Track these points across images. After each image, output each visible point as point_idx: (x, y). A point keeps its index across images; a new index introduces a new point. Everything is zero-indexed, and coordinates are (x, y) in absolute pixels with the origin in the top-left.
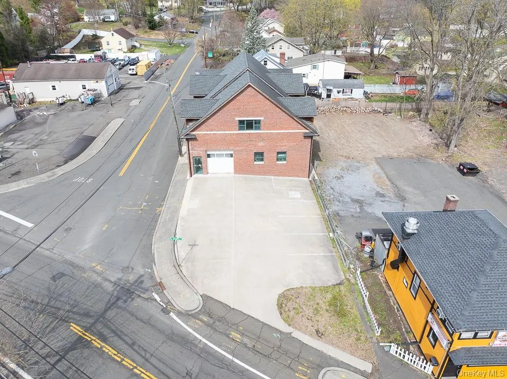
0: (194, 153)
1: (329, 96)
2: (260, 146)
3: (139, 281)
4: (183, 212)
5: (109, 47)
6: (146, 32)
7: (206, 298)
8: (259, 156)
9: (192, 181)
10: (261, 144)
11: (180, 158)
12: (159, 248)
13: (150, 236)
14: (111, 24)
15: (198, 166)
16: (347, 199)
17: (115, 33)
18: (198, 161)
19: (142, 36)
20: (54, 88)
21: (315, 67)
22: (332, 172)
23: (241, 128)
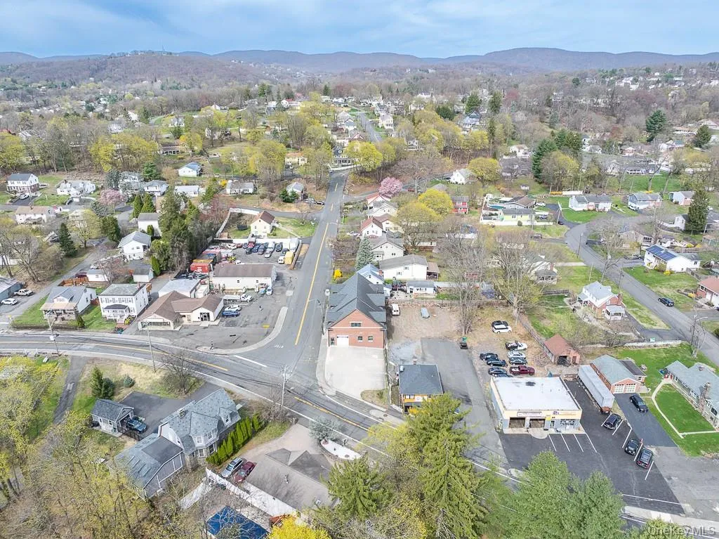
0: (331, 336)
1: (411, 292)
2: (361, 334)
3: (313, 386)
4: (327, 362)
5: (256, 230)
6: (280, 205)
7: (337, 392)
8: (360, 338)
9: (330, 349)
10: (361, 333)
11: (323, 336)
12: (319, 376)
13: (315, 372)
14: (250, 198)
15: (332, 341)
16: (398, 359)
17: (262, 220)
18: (333, 340)
19: (277, 209)
20: (238, 281)
21: (406, 268)
22: (397, 345)
23: (352, 326)
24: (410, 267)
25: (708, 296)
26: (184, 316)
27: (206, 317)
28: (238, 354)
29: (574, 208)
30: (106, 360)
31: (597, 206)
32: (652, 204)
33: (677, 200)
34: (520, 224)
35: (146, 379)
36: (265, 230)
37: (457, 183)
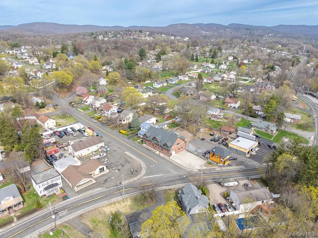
2: (179, 147)
5: (48, 125)
11: (160, 155)
18: (171, 154)
20: (88, 150)
23: (177, 145)
24: (150, 119)
25: (229, 105)
26: (92, 174)
27: (102, 170)
28: (143, 176)
29: (156, 87)
30: (89, 212)
31: (163, 84)
32: (176, 81)
33: (181, 79)
34: (149, 96)
35: (124, 207)
36: (53, 124)
37: (103, 85)
